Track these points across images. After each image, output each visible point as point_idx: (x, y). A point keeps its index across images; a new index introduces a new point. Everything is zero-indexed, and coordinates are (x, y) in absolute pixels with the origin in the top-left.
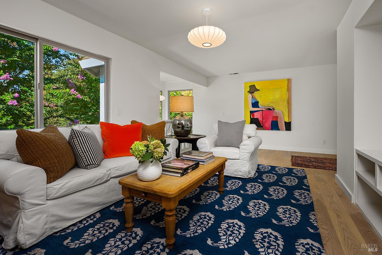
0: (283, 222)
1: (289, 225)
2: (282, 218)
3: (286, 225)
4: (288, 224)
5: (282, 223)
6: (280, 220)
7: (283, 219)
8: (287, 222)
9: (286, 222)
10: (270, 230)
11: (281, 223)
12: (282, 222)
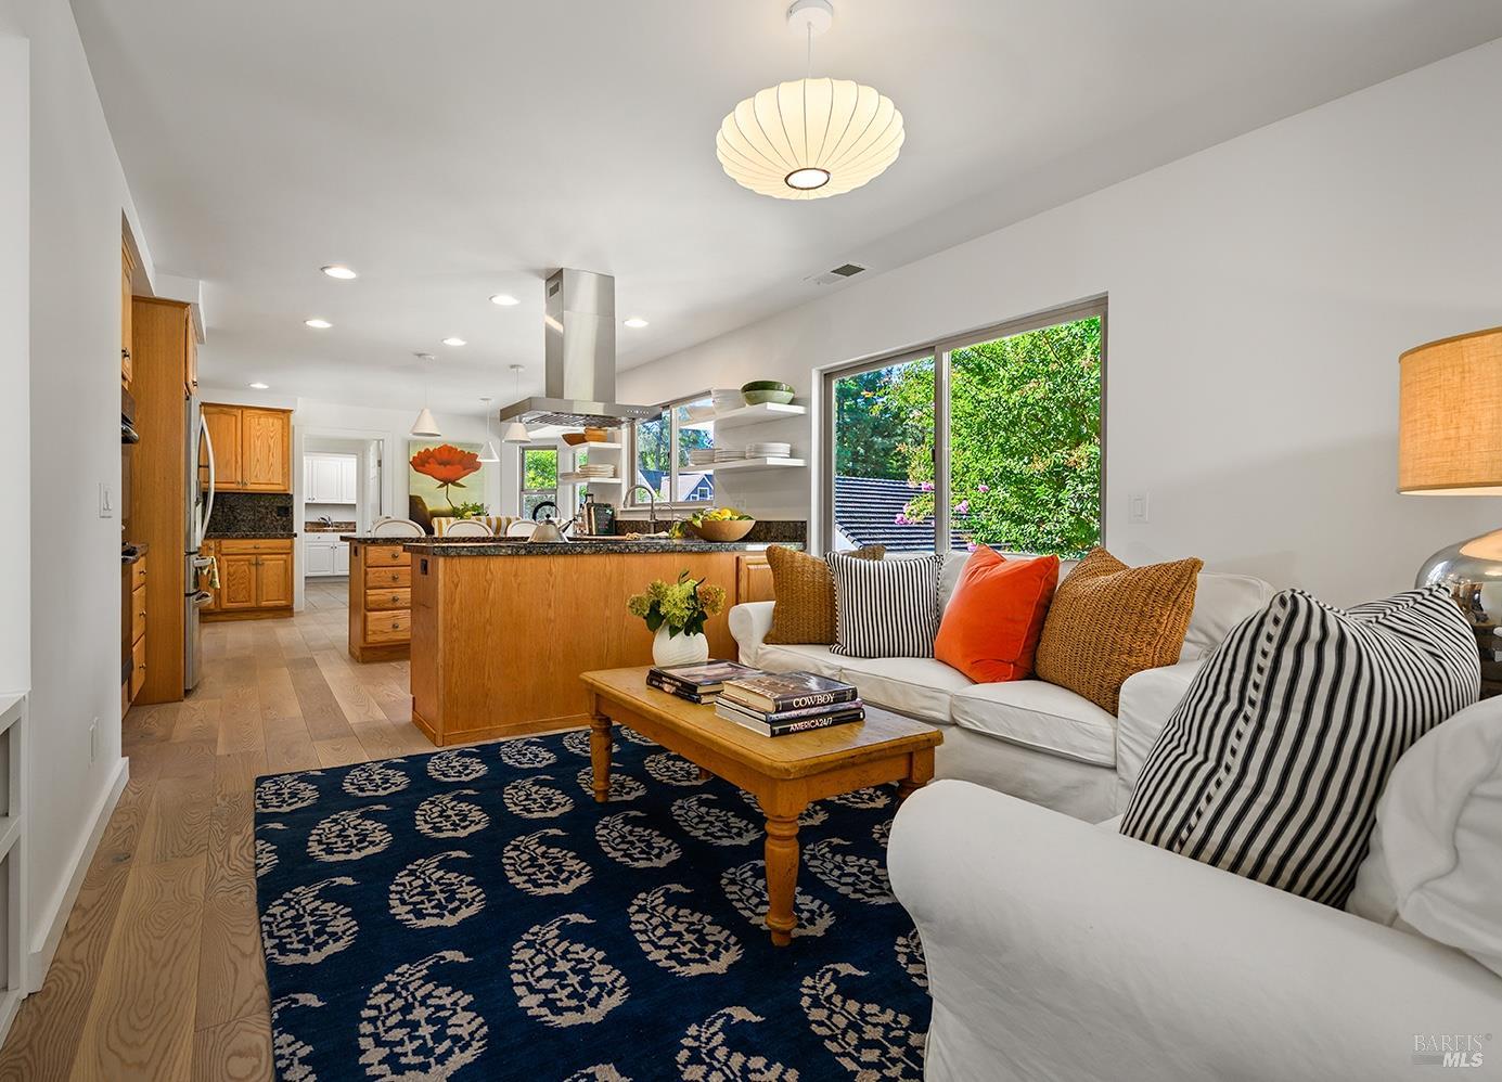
0: (425, 971)
1: (398, 975)
2: (437, 987)
3: (407, 966)
4: (402, 975)
5: (427, 964)
6: (440, 975)
7: (430, 986)
8: (410, 983)
9: (412, 979)
10: (450, 921)
11: (431, 962)
12: (427, 968)
